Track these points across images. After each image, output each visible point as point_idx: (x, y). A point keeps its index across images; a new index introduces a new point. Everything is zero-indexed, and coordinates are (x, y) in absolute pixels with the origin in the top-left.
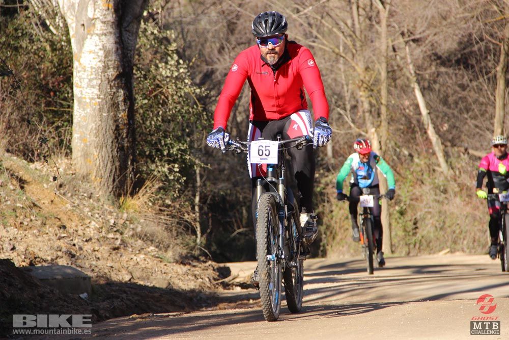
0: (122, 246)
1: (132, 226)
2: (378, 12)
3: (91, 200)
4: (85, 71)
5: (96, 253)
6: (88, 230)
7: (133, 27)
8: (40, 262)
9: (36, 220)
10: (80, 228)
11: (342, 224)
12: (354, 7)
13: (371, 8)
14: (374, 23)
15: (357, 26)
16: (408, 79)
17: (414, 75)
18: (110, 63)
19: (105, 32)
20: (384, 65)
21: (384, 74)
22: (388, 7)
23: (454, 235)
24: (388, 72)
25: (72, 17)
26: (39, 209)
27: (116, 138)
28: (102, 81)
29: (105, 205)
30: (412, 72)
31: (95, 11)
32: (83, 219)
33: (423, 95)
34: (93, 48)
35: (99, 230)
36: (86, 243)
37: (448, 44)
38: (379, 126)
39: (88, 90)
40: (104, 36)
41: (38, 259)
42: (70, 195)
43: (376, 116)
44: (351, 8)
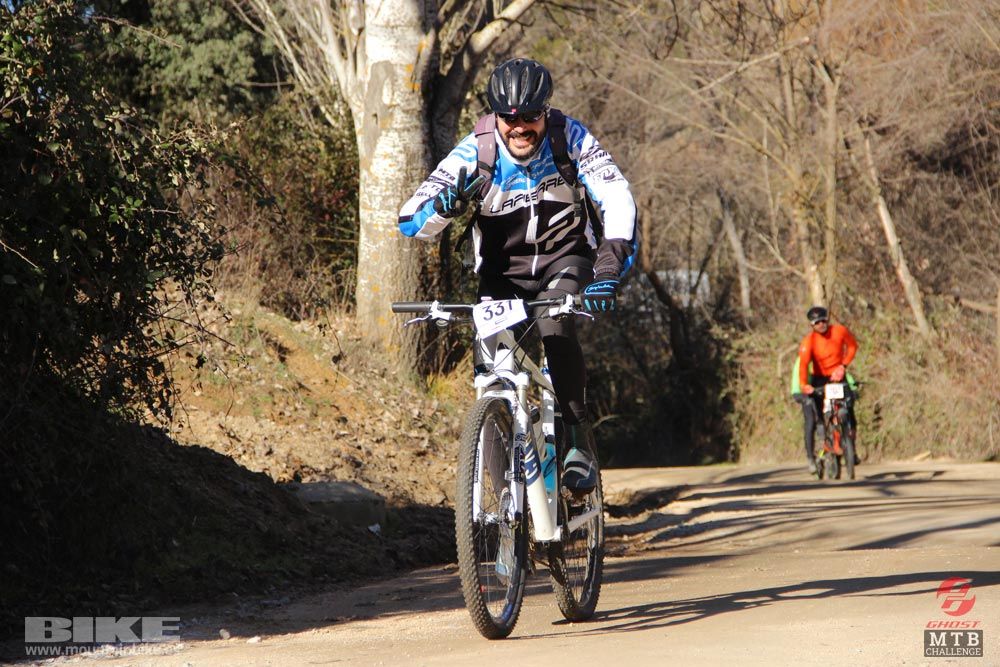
0: (431, 450)
1: (444, 419)
2: (823, 87)
3: (385, 380)
4: (377, 185)
5: (392, 459)
6: (379, 424)
7: (450, 118)
8: (308, 473)
9: (303, 409)
10: (367, 422)
11: (764, 411)
12: (786, 80)
13: (812, 81)
14: (817, 104)
15: (790, 108)
16: (868, 188)
17: (877, 184)
18: (414, 173)
19: (408, 125)
20: (831, 169)
21: (830, 183)
22: (838, 80)
23: (938, 431)
24: (838, 180)
25: (358, 103)
26: (307, 392)
27: (422, 285)
28: (402, 200)
29: (405, 387)
30: (875, 179)
31: (393, 94)
32: (372, 409)
33: (892, 214)
34: (390, 150)
35: (397, 425)
36: (377, 445)
37: (930, 137)
38: (822, 262)
39: (381, 214)
40: (406, 133)
41: (305, 469)
42: (352, 371)
43: (818, 245)
44: (781, 82)
